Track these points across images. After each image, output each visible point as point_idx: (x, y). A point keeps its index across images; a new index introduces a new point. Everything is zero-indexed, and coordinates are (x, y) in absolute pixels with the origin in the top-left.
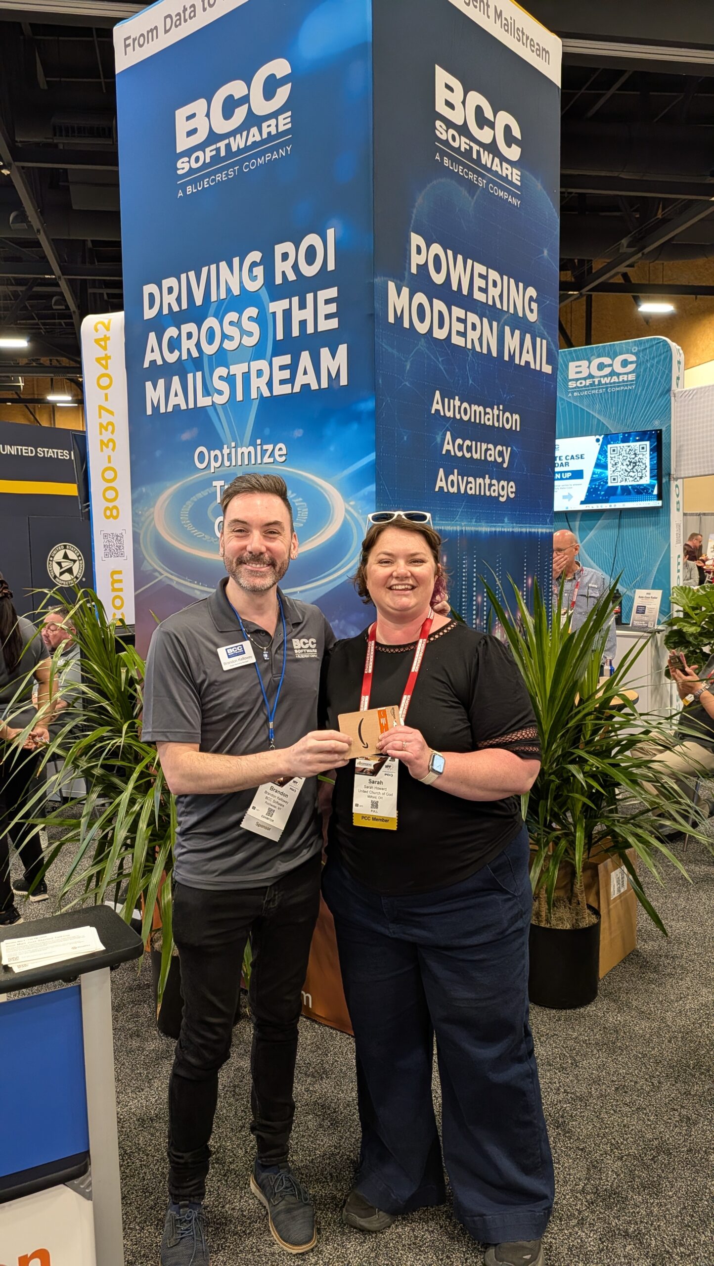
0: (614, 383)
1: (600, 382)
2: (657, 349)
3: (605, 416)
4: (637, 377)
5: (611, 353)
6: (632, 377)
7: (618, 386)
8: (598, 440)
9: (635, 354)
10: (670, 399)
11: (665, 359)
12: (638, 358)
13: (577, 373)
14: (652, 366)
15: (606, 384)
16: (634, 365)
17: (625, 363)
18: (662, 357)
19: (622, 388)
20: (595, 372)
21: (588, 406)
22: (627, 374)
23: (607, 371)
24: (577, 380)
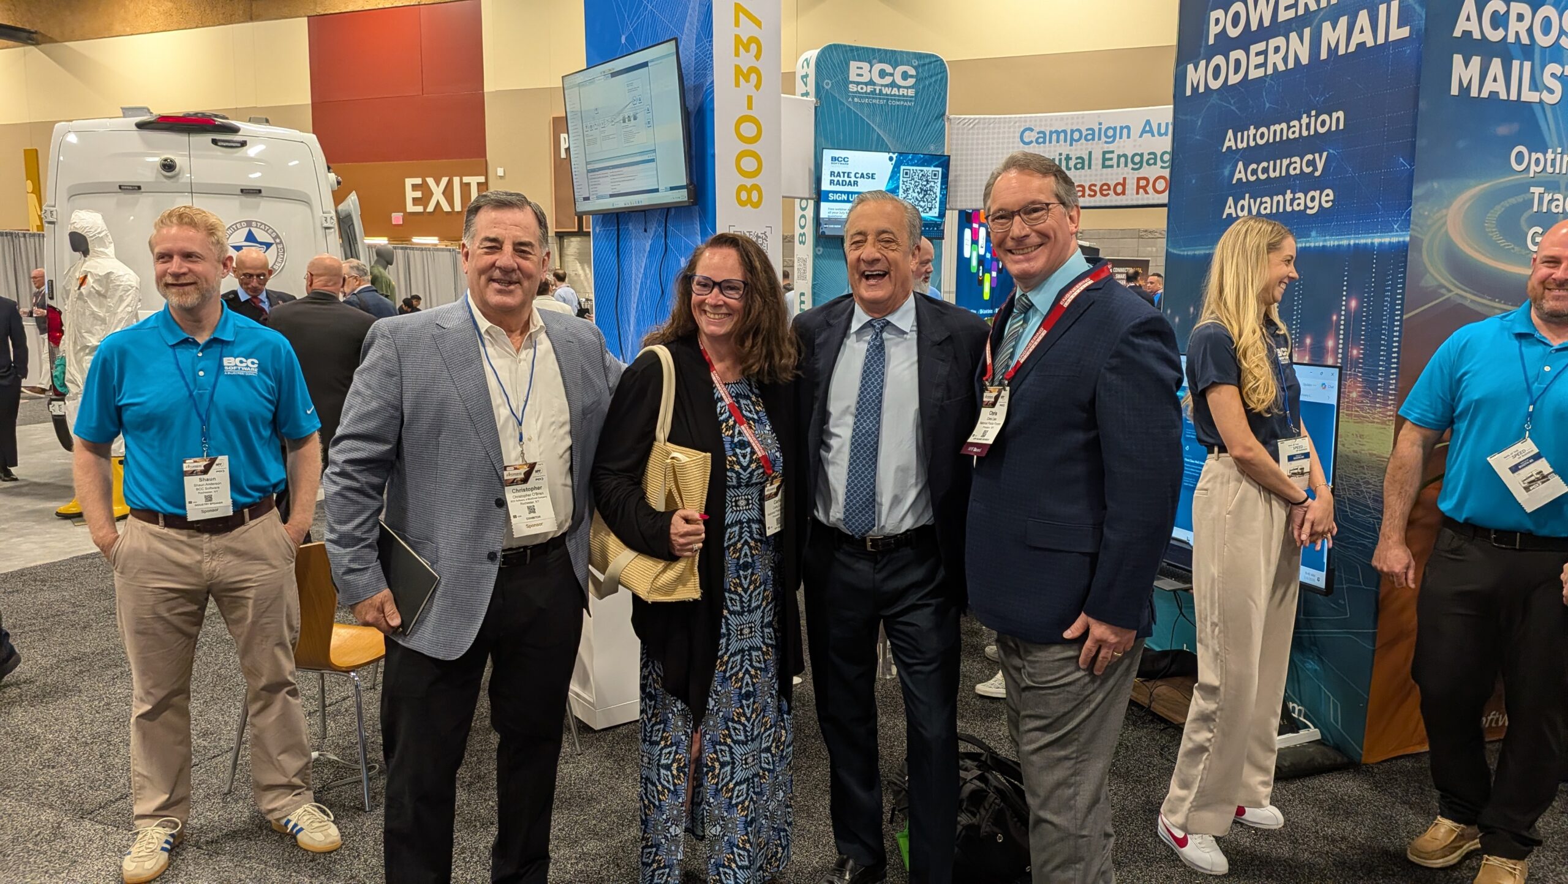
0: (895, 95)
1: (880, 90)
4: (917, 93)
5: (893, 61)
6: (911, 92)
7: (899, 100)
8: (891, 159)
9: (916, 68)
10: (944, 125)
11: (942, 78)
12: (917, 73)
14: (930, 84)
15: (887, 95)
16: (914, 80)
17: (905, 76)
18: (939, 76)
19: (902, 103)
20: (877, 79)
22: (907, 88)
23: (888, 80)
24: (858, 83)
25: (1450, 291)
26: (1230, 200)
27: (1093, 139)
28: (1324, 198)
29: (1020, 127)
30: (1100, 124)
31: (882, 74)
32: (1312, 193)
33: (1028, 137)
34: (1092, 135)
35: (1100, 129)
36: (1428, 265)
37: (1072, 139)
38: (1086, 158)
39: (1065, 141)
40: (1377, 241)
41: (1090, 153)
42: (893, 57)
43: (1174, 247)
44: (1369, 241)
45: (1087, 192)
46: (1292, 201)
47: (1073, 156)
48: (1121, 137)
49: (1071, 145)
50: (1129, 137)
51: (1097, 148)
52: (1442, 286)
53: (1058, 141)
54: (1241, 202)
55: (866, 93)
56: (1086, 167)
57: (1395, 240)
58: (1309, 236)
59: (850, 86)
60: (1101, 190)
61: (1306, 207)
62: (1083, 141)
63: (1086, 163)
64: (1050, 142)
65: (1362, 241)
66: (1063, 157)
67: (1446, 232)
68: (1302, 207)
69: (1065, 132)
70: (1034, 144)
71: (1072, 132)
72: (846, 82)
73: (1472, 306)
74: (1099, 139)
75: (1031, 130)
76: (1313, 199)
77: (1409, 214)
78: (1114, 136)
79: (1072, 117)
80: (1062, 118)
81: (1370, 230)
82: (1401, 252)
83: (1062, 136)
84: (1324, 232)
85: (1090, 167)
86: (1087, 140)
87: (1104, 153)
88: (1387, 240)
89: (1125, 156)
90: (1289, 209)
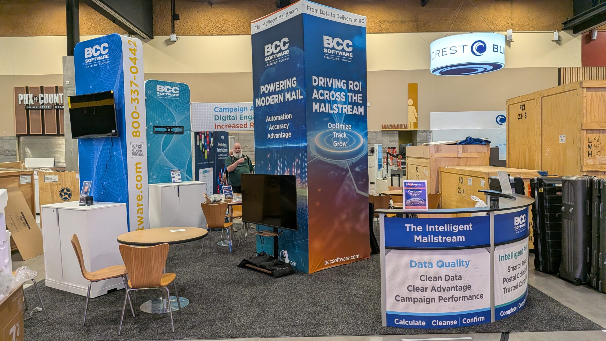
1: (168, 94)
2: (185, 88)
3: (170, 107)
4: (180, 95)
6: (178, 95)
12: (180, 89)
13: (160, 89)
15: (170, 96)
16: (179, 91)
18: (187, 90)
20: (166, 91)
21: (164, 102)
22: (177, 94)
23: (170, 91)
24: (160, 92)
25: (317, 157)
26: (269, 134)
27: (237, 111)
28: (289, 135)
29: (214, 107)
30: (238, 107)
31: (168, 89)
32: (286, 133)
33: (216, 109)
34: (236, 110)
35: (238, 108)
36: (312, 151)
37: (230, 111)
38: (235, 116)
39: (228, 111)
40: (300, 145)
41: (236, 115)
42: (171, 84)
43: (257, 146)
44: (299, 145)
45: (236, 127)
46: (283, 135)
47: (231, 116)
48: (245, 111)
49: (230, 112)
50: (247, 111)
51: (238, 114)
52: (315, 155)
53: (226, 111)
54: (271, 135)
55: (163, 95)
56: (235, 119)
57: (304, 145)
58: (287, 144)
59: (157, 93)
60: (240, 126)
61: (286, 137)
62: (234, 111)
63: (235, 118)
64: (224, 111)
65: (298, 145)
66: (228, 116)
67: (315, 143)
68: (285, 137)
69: (228, 108)
70: (219, 112)
71: (230, 109)
72: (156, 92)
73: (322, 160)
74: (238, 111)
75: (218, 108)
76: (287, 135)
77: (306, 139)
78: (243, 110)
79: (230, 104)
80: (227, 104)
81: (299, 143)
82: (306, 147)
83: (227, 110)
84: (290, 143)
85: (236, 119)
86: (235, 111)
87: (240, 115)
88: (302, 145)
89: (246, 116)
90: (282, 137)
